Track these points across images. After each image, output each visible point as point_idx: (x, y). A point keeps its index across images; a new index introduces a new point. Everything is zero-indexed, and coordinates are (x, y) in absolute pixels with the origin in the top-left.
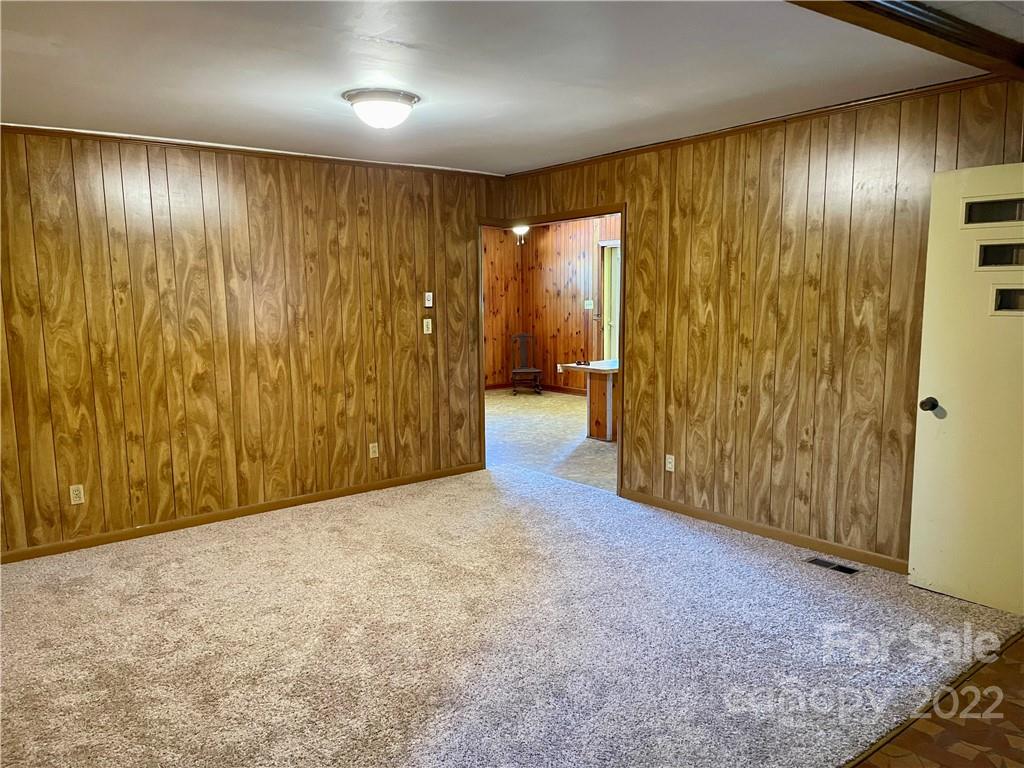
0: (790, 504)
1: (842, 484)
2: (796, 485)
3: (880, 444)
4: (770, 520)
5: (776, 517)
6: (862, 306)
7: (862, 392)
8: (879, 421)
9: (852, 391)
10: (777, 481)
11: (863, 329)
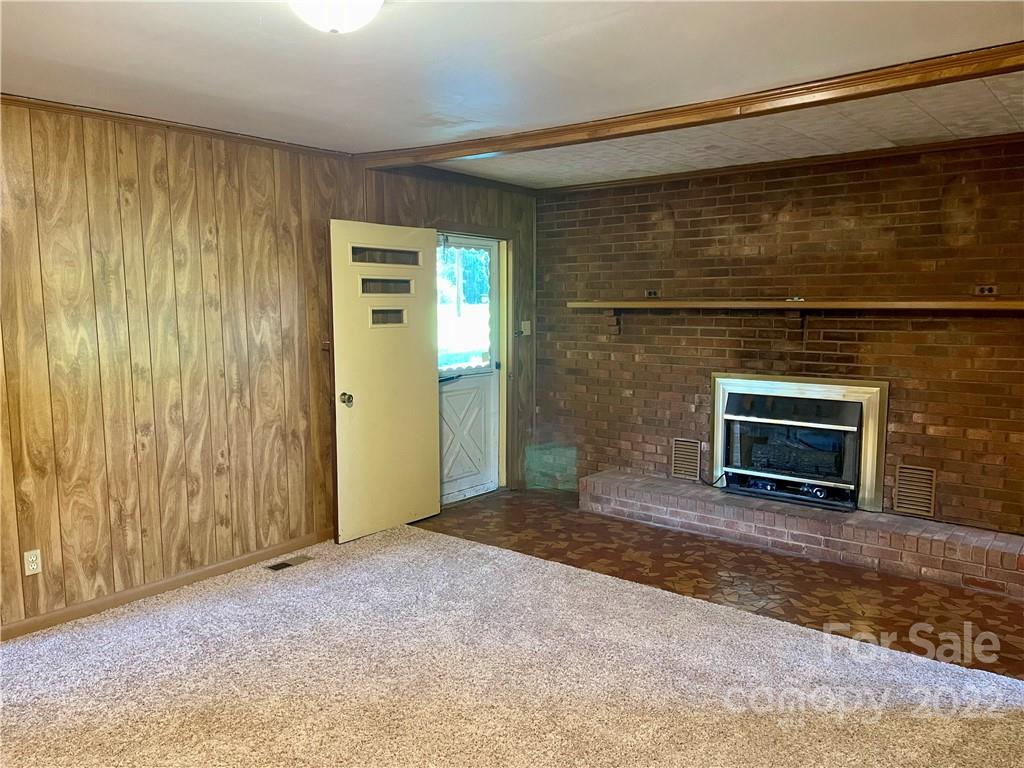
0: (211, 535)
1: (259, 492)
2: (216, 513)
3: (285, 444)
4: (191, 563)
5: (197, 557)
6: (260, 325)
7: (267, 403)
8: (283, 425)
9: (259, 404)
10: (195, 517)
11: (263, 346)
